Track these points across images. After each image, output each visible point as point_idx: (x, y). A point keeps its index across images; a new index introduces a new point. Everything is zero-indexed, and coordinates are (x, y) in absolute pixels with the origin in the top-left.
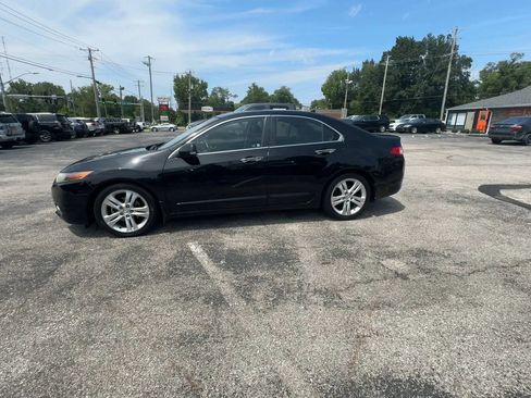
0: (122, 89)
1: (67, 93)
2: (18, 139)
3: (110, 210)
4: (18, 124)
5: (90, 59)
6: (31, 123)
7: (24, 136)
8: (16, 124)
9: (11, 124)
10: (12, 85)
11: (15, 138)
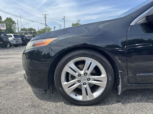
0: (55, 27)
1: (37, 31)
2: (20, 44)
3: (68, 77)
4: (20, 38)
5: (45, 18)
6: (24, 38)
7: (21, 42)
8: (19, 38)
9: (18, 38)
10: (21, 29)
11: (18, 43)
